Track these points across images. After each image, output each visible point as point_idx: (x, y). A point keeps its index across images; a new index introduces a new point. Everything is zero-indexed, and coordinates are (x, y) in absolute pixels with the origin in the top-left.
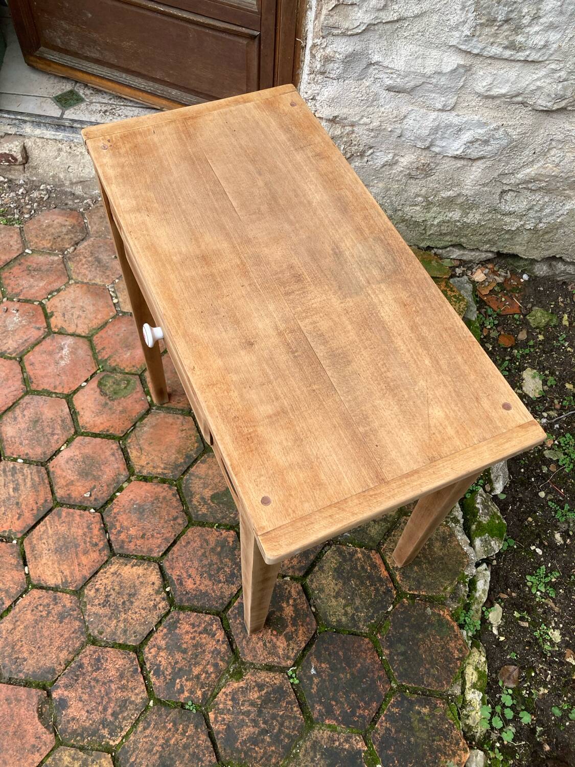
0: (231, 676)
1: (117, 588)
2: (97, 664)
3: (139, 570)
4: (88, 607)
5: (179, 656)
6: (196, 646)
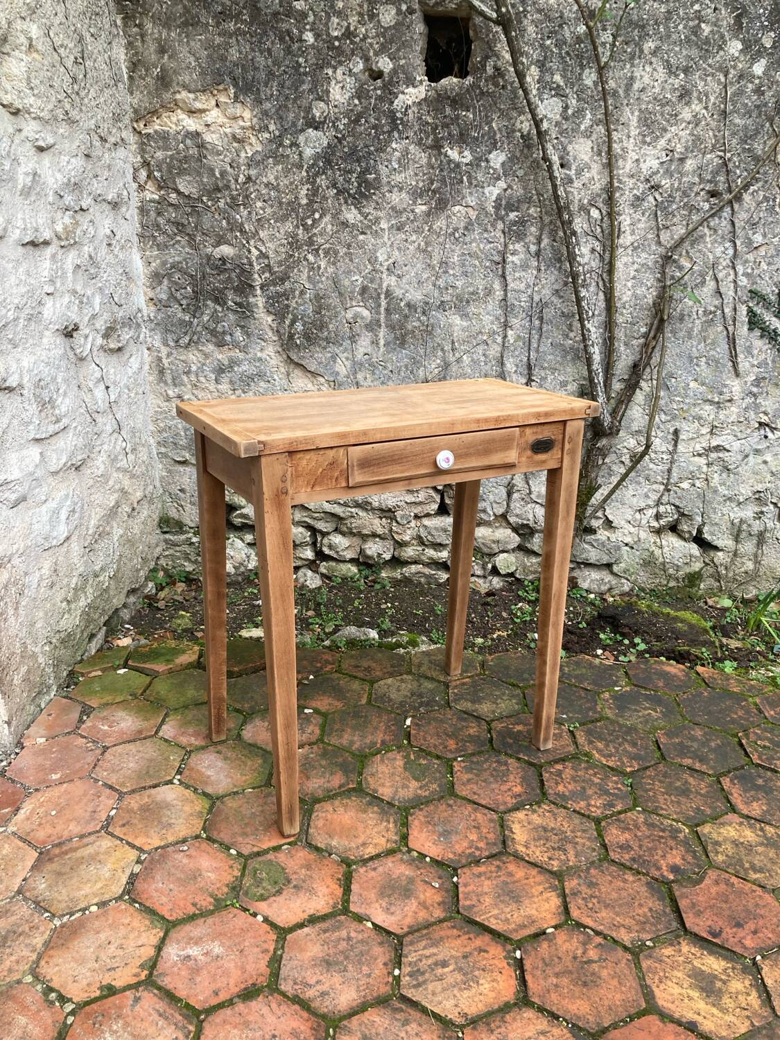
0: (591, 758)
1: (542, 842)
2: (625, 847)
3: (516, 828)
4: (571, 864)
5: (590, 792)
6: (575, 781)
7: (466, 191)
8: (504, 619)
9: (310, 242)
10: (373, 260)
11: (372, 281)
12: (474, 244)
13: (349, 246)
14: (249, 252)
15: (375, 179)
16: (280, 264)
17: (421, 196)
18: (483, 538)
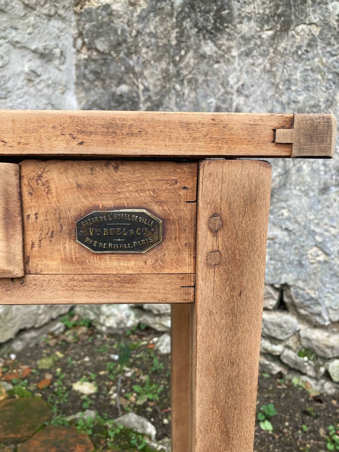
7: (309, 10)
8: (319, 439)
9: (178, 74)
10: (226, 84)
11: (224, 101)
12: (317, 59)
13: (206, 74)
14: (138, 87)
15: (228, 14)
16: (157, 94)
17: (267, 22)
18: (317, 340)
